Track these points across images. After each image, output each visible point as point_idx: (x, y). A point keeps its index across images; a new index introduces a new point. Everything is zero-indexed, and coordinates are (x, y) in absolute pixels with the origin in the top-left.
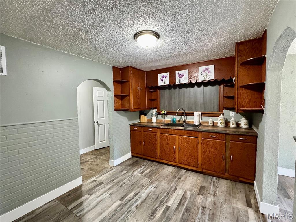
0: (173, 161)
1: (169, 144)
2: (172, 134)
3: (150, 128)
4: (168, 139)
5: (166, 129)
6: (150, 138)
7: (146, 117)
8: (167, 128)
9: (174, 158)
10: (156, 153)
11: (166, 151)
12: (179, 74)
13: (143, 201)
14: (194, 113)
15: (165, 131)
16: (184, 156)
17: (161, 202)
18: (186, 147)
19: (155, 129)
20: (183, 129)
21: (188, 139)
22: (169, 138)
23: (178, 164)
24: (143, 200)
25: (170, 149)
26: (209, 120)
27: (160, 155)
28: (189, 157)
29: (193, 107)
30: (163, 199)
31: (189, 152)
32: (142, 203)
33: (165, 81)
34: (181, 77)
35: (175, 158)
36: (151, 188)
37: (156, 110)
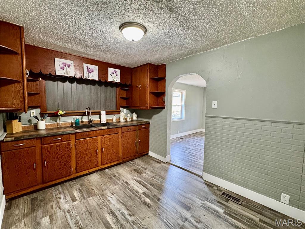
0: (95, 166)
1: (89, 149)
2: (94, 136)
3: (57, 137)
4: (89, 143)
5: (85, 133)
6: (57, 151)
7: (20, 123)
8: (88, 130)
9: (96, 163)
10: (71, 168)
11: (86, 159)
12: (88, 68)
13: (127, 208)
14: (101, 111)
15: (84, 135)
16: (107, 155)
17: (136, 196)
18: (109, 145)
19: (68, 136)
20: (107, 128)
21: (110, 137)
22: (90, 141)
23: (101, 166)
24: (125, 208)
25: (91, 155)
26: (114, 118)
27: (78, 168)
28: (112, 154)
29: (94, 106)
30: (133, 193)
31: (112, 148)
32: (128, 209)
33: (68, 70)
34: (90, 72)
35: (98, 162)
36: (111, 198)
37: (39, 110)
